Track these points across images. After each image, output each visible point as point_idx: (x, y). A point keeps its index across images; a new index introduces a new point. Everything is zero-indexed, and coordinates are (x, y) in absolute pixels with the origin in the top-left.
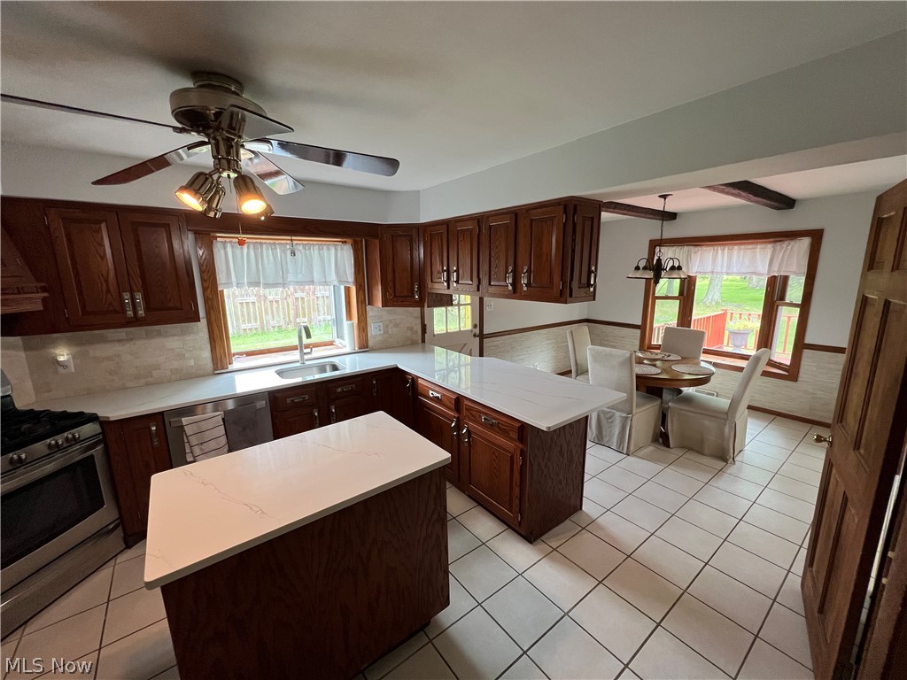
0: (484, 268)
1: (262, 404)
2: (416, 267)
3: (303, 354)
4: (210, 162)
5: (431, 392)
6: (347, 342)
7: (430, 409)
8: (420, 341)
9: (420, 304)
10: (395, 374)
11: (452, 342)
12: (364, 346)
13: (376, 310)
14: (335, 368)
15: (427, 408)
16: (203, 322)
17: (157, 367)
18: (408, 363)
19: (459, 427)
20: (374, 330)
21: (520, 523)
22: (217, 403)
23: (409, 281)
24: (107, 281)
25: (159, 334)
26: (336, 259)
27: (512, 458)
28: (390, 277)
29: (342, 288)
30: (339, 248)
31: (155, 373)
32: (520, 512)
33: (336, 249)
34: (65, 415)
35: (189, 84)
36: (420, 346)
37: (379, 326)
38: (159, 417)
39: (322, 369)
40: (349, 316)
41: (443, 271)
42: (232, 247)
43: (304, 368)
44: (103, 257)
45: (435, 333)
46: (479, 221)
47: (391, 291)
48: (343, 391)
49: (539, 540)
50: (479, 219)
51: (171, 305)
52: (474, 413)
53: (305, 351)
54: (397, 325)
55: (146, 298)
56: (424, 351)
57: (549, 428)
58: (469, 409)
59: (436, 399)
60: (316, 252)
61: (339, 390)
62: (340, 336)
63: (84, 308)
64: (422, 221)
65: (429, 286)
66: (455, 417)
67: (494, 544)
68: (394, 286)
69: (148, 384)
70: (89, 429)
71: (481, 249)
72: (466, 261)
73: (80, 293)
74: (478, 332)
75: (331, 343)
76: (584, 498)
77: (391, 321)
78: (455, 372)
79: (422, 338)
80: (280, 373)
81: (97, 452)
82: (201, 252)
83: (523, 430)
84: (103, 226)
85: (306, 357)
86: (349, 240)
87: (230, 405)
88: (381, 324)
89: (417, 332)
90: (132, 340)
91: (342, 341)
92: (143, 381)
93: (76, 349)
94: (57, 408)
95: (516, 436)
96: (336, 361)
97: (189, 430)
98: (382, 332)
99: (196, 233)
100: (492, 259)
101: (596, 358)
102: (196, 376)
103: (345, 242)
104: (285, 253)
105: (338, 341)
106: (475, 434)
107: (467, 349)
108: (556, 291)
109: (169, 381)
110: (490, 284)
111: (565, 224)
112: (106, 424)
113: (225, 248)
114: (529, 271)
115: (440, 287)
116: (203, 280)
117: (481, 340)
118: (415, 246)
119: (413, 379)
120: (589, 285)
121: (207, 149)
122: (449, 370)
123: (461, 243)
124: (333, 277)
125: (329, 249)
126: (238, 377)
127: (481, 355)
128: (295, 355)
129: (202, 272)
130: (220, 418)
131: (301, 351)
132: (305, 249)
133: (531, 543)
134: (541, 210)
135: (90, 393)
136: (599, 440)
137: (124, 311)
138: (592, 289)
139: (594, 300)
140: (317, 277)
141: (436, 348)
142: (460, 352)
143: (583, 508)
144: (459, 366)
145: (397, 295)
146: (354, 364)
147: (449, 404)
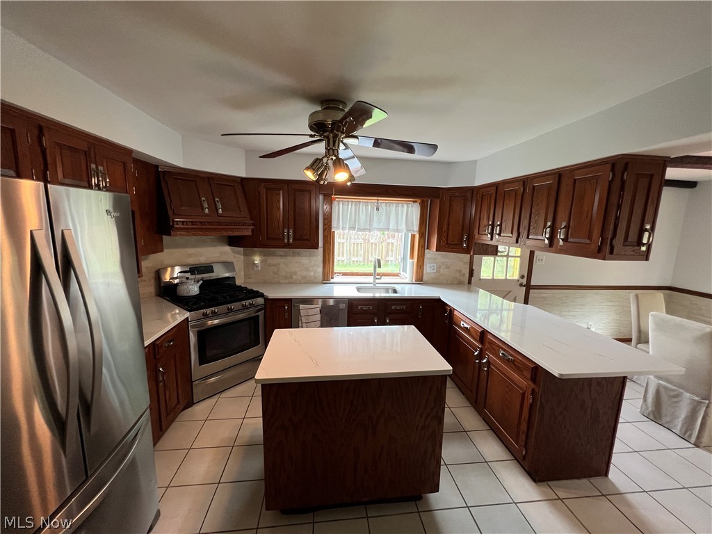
0: (525, 223)
1: (343, 306)
2: (467, 221)
3: (375, 279)
4: (323, 151)
5: (462, 322)
6: (408, 275)
7: (460, 337)
8: (467, 282)
9: (467, 251)
10: (438, 304)
11: (497, 287)
12: (420, 280)
13: (431, 254)
14: (395, 291)
15: (459, 336)
16: (321, 250)
17: (295, 273)
18: (451, 298)
19: (481, 356)
20: (429, 269)
21: (524, 458)
22: (325, 300)
23: (460, 232)
24: (279, 222)
25: (299, 254)
26: (407, 214)
27: (523, 395)
28: (445, 228)
29: (410, 235)
30: (410, 206)
31: (294, 277)
32: (526, 446)
33: (408, 207)
34: (252, 291)
35: (319, 108)
36: (466, 286)
37: (434, 266)
38: (289, 301)
39: (387, 290)
40: (412, 256)
41: (489, 225)
42: (343, 204)
43: (375, 289)
44: (279, 209)
45: (482, 277)
46: (524, 182)
47: (444, 239)
48: (396, 309)
49: (545, 483)
50: (524, 181)
51: (305, 238)
52: (494, 347)
53: (377, 277)
54: (448, 267)
55: (294, 233)
56: (469, 290)
57: (562, 375)
58: (491, 343)
59: (466, 329)
60: (394, 209)
61: (393, 307)
62: (404, 270)
63: (267, 236)
64: (477, 184)
65: (476, 238)
66: (478, 347)
67: (497, 467)
68: (447, 236)
69: (290, 283)
70: (260, 301)
71: (523, 206)
72: (509, 216)
73: (267, 228)
74: (525, 283)
75: (397, 275)
76: (611, 465)
77: (443, 263)
78: (498, 314)
79: (470, 280)
80: (359, 289)
81: (261, 314)
82: (325, 207)
83: (537, 372)
84: (281, 191)
85: (377, 281)
86: (419, 201)
87: (331, 303)
88: (435, 265)
89: (464, 274)
90: (286, 256)
91: (405, 274)
92: (287, 281)
93: (263, 258)
94: (249, 287)
95: (529, 376)
96: (397, 287)
97: (302, 313)
98: (435, 271)
99: (325, 195)
100: (533, 215)
101: (660, 326)
102: (312, 282)
103: (416, 202)
104: (373, 209)
105: (402, 273)
106: (493, 365)
107: (511, 295)
108: (594, 247)
109: (300, 283)
110: (528, 238)
111: (610, 183)
112: (266, 299)
113: (339, 205)
114: (567, 227)
115: (486, 239)
116: (324, 224)
117: (528, 289)
118: (469, 204)
119: (451, 310)
120: (640, 243)
121: (323, 144)
122: (491, 312)
123: (506, 202)
124: (403, 226)
125: (403, 207)
126: (336, 287)
127: (526, 302)
128: (370, 279)
129: (324, 219)
130: (318, 309)
131: (375, 277)
132: (386, 206)
133: (535, 481)
134: (586, 170)
135: (265, 283)
136: (655, 417)
137: (284, 239)
138: (644, 248)
139: (646, 260)
140: (392, 225)
141: (480, 290)
142: (503, 298)
143: (609, 476)
144: (502, 310)
145: (449, 242)
146: (410, 291)
147: (475, 335)
